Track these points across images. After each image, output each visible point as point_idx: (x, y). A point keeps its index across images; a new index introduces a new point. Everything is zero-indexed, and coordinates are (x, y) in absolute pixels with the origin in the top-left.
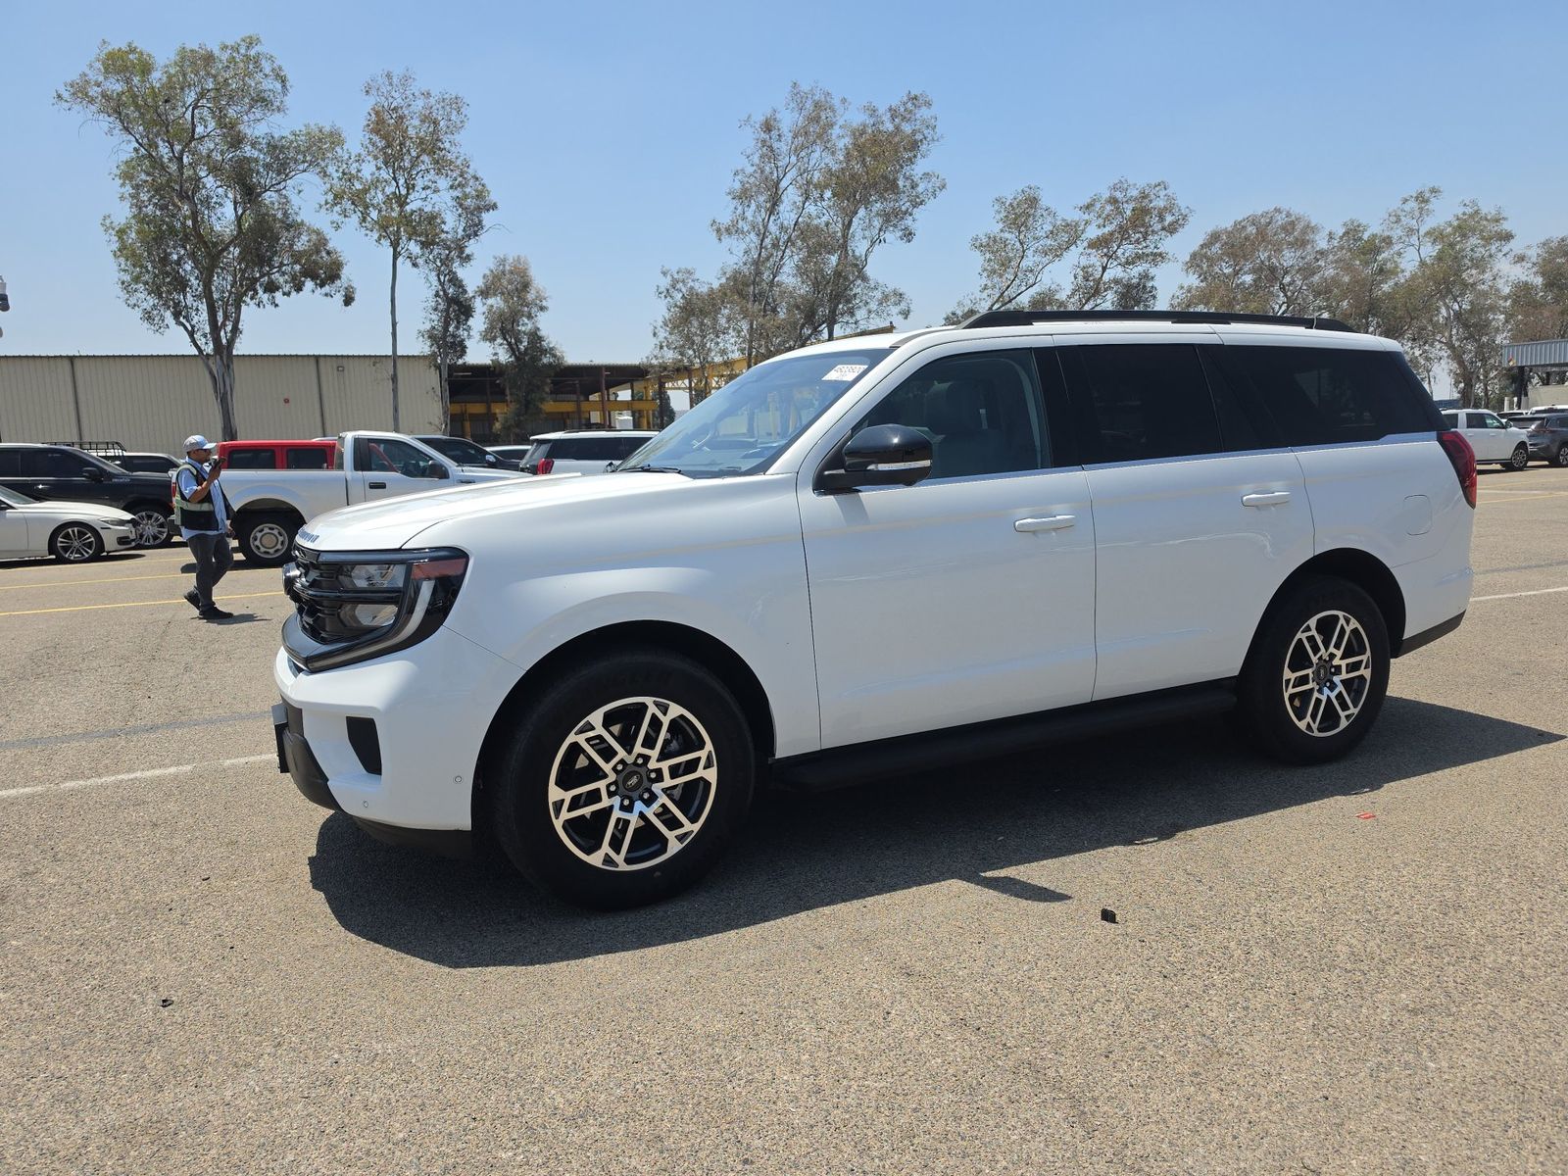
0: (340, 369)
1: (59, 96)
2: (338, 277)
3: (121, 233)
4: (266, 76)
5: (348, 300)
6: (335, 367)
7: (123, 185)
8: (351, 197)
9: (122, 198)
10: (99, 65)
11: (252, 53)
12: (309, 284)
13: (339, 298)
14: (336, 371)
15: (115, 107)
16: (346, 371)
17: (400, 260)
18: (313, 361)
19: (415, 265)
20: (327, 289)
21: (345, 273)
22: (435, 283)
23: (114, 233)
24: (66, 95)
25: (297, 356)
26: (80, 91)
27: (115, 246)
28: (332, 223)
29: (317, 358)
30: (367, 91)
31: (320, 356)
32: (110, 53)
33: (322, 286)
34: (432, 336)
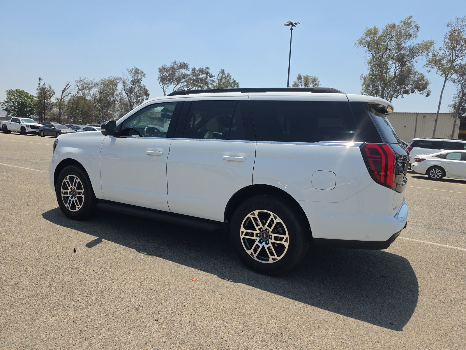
0: (424, 117)
1: (356, 44)
2: (426, 88)
3: (365, 79)
4: (413, 27)
5: (428, 95)
6: (423, 116)
7: (369, 66)
8: (436, 62)
9: (368, 69)
10: (365, 34)
11: (409, 21)
12: (416, 91)
13: (425, 94)
14: (422, 118)
15: (368, 44)
16: (426, 118)
17: (447, 81)
18: (416, 115)
19: (454, 82)
20: (421, 92)
21: (428, 87)
22: (460, 88)
23: (363, 79)
24: (357, 43)
25: (411, 113)
26: (361, 42)
27: (362, 82)
28: (427, 70)
29: (417, 114)
30: (448, 26)
31: (418, 113)
32: (369, 30)
33: (420, 91)
34: (454, 107)
